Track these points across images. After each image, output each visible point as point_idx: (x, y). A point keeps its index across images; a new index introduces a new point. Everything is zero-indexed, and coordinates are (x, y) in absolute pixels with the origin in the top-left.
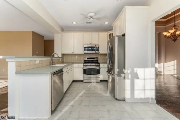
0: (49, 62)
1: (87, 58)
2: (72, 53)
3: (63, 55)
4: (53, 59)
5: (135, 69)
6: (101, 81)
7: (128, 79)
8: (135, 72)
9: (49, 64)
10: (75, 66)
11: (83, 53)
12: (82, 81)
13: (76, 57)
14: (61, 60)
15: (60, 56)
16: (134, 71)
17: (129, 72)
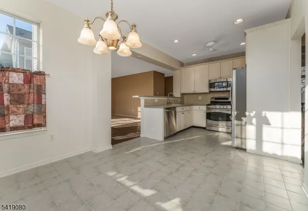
0: (166, 101)
1: (216, 99)
2: (192, 92)
3: (183, 94)
4: (170, 99)
5: (264, 113)
7: (252, 124)
8: (263, 115)
9: (166, 103)
10: (195, 108)
11: (208, 92)
12: (205, 128)
13: (200, 98)
14: (179, 101)
15: (179, 96)
16: (261, 114)
17: (252, 114)
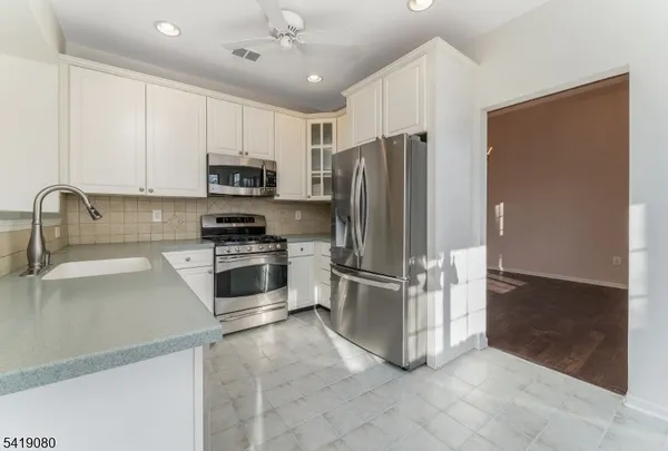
1: (219, 220)
6: (292, 313)
7: (438, 288)
11: (206, 196)
14: (57, 232)
16: (450, 259)
